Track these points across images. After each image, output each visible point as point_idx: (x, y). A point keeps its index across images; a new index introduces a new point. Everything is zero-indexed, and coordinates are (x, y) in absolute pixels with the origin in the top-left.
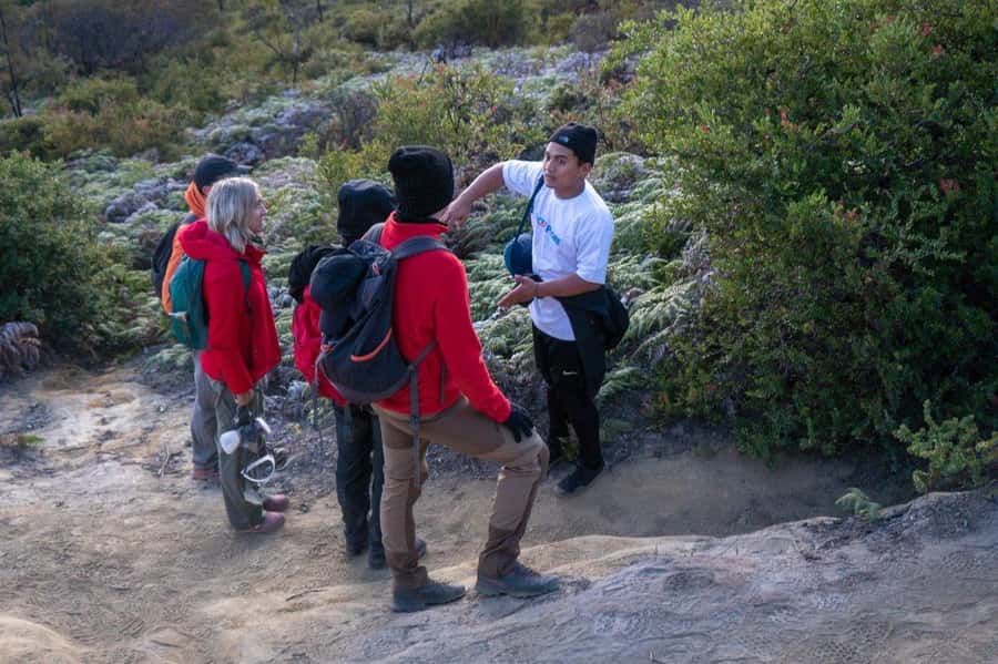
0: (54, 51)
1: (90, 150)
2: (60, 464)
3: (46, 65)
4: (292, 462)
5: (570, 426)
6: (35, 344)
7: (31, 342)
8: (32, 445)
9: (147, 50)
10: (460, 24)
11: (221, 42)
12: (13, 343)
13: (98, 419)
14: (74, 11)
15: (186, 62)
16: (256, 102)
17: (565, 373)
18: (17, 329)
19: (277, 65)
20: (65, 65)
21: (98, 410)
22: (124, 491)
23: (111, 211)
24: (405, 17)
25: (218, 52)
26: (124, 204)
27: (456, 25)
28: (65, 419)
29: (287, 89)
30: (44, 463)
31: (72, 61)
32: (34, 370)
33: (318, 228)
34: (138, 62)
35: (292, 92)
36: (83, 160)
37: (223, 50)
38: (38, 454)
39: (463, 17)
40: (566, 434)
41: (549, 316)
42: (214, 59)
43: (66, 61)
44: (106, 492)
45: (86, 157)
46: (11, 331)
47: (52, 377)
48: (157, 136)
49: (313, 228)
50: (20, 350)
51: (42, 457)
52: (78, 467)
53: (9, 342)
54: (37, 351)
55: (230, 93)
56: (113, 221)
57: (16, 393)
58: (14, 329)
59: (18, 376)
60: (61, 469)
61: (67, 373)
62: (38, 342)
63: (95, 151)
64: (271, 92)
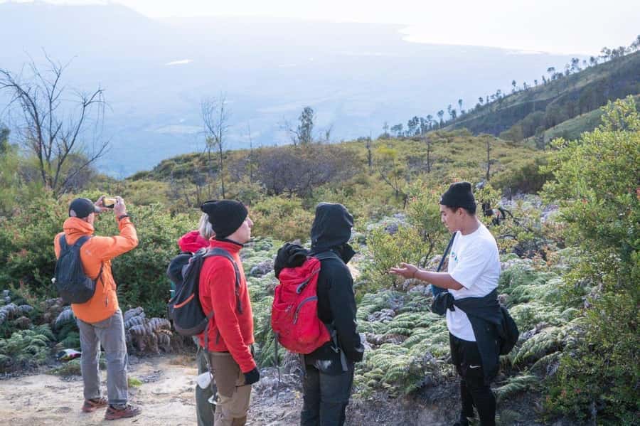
0: (254, 179)
1: (259, 237)
2: (149, 400)
3: (249, 187)
4: (289, 415)
5: (475, 409)
6: (168, 334)
7: (166, 333)
8: (135, 386)
9: (313, 184)
10: (520, 179)
11: (363, 182)
12: (154, 331)
13: (189, 381)
14: (271, 155)
15: (336, 192)
16: (376, 220)
17: (471, 367)
18: (158, 323)
19: (394, 197)
20: (260, 188)
21: (190, 376)
22: (177, 419)
23: (255, 270)
24: (485, 173)
25: (358, 187)
26: (263, 267)
27: (518, 179)
28: (168, 378)
29: (397, 213)
30: (139, 398)
31: (265, 185)
32: (168, 353)
33: (365, 282)
34: (308, 191)
35: (400, 215)
36: (254, 243)
37: (362, 186)
38: (138, 391)
39: (522, 174)
40: (472, 416)
41: (457, 323)
42: (355, 191)
43: (261, 185)
44: (166, 419)
45: (256, 241)
46: (154, 323)
47: (179, 358)
48: (301, 232)
49: (362, 282)
50: (158, 336)
51: (139, 394)
52: (158, 403)
53: (151, 330)
54: (169, 338)
55: (360, 213)
56: (255, 276)
57: (150, 363)
58: (156, 322)
59: (155, 353)
60: (148, 403)
61: (189, 358)
62: (171, 333)
63: (262, 238)
64: (388, 214)
